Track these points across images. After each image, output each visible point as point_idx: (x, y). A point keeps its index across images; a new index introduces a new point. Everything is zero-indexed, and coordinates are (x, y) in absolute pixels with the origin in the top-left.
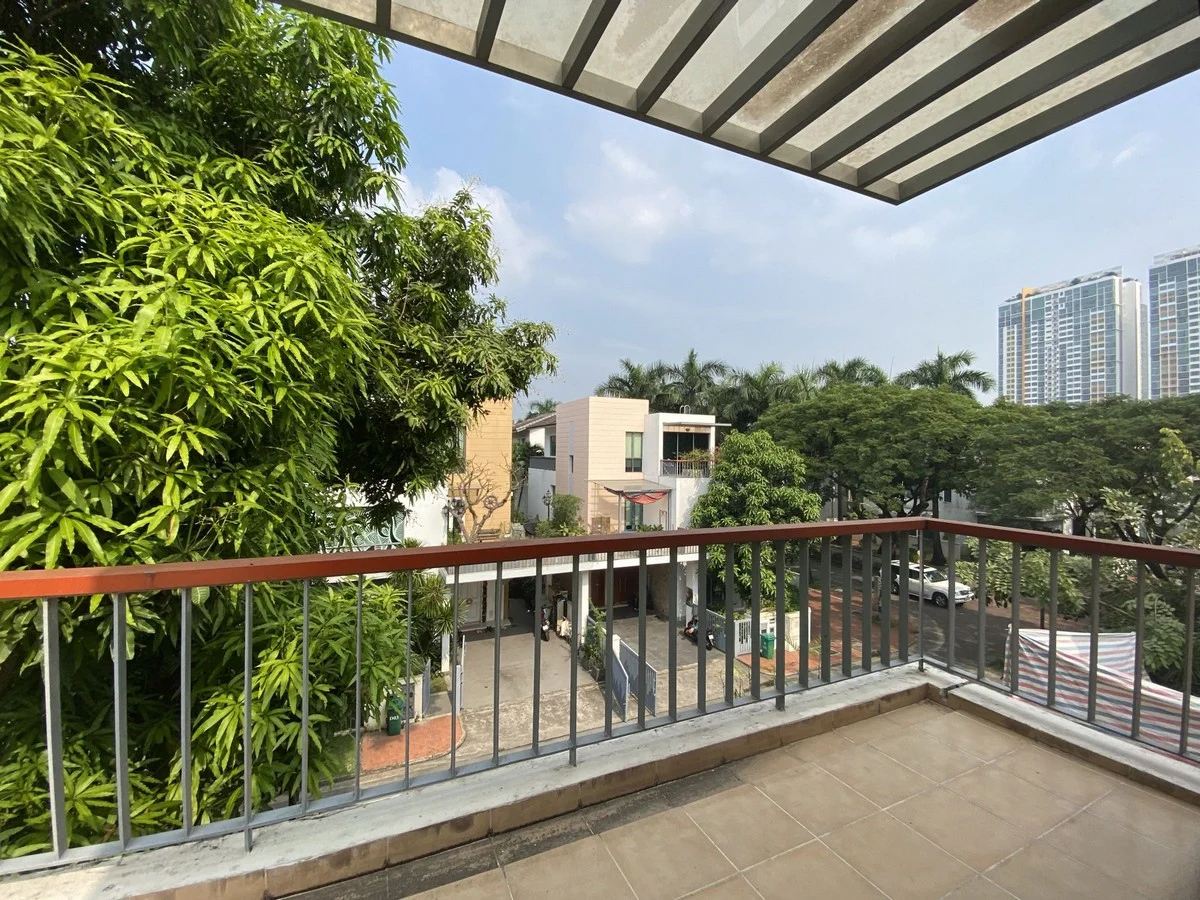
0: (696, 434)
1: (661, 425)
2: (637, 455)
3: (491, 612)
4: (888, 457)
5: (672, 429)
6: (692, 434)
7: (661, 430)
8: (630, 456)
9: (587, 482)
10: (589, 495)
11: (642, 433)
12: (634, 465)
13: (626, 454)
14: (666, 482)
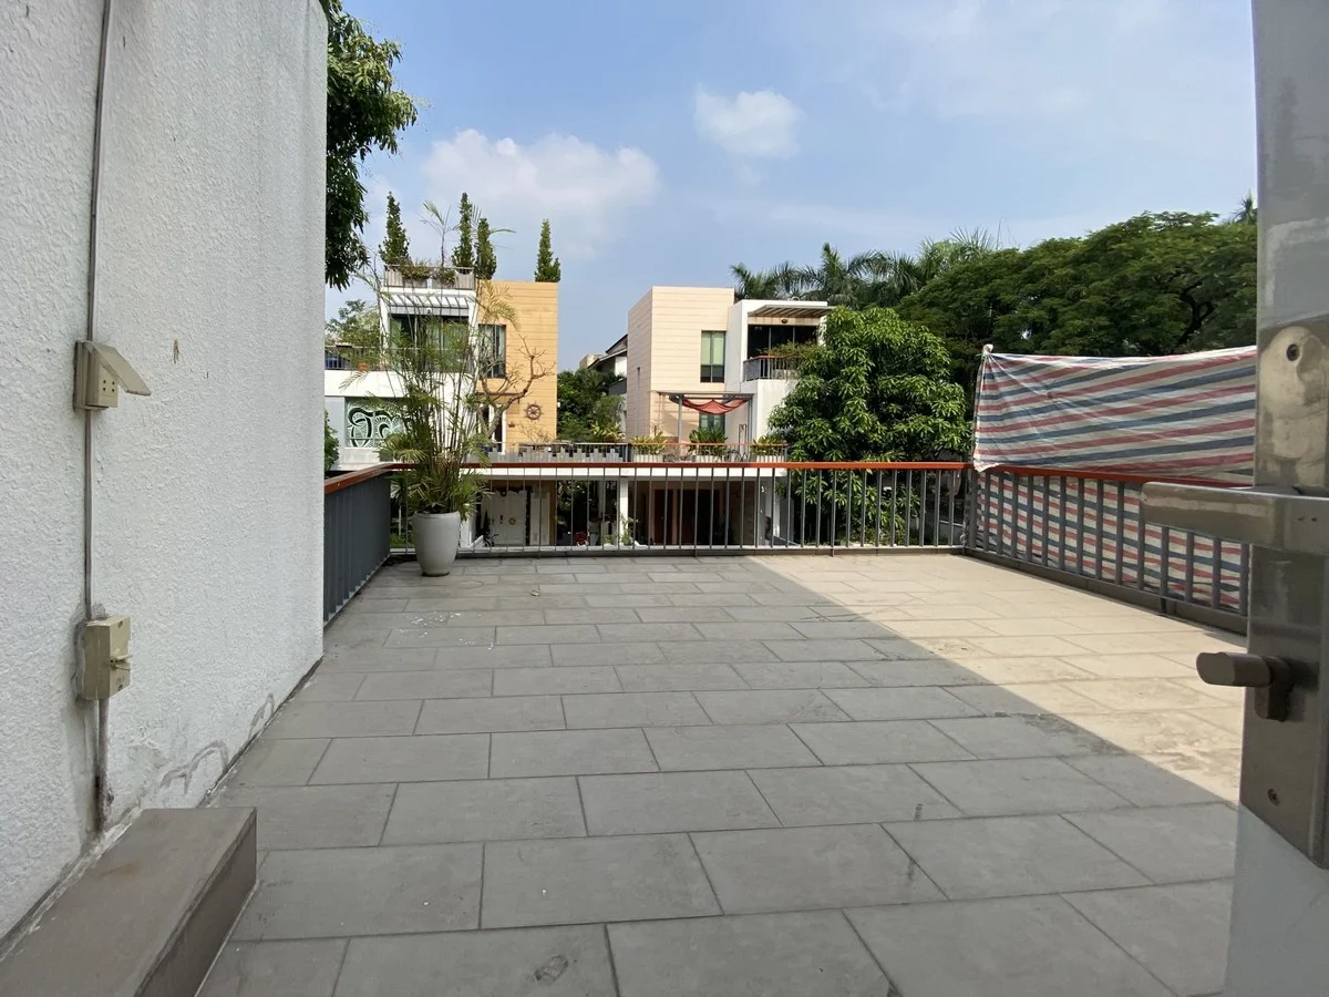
0: (797, 328)
1: (745, 316)
2: (718, 361)
3: (536, 535)
4: (1076, 318)
5: (760, 321)
6: (791, 327)
7: (745, 322)
8: (707, 362)
9: (649, 392)
10: (652, 409)
11: (724, 332)
12: (712, 373)
13: (702, 359)
14: (746, 388)
